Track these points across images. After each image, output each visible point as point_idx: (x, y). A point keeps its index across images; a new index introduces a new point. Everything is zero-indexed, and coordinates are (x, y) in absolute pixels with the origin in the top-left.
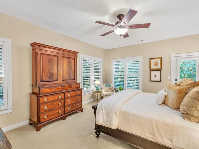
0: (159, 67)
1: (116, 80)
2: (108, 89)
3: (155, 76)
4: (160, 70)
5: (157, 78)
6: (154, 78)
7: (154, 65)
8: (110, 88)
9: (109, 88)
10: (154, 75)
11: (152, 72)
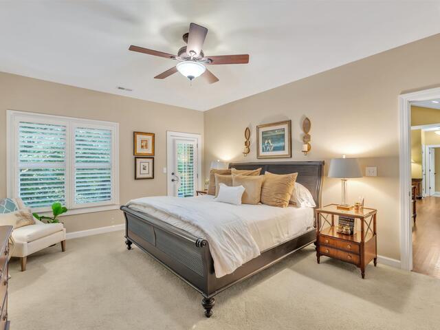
0: (149, 151)
1: (24, 185)
2: (17, 218)
3: (144, 169)
4: (152, 157)
5: (146, 171)
6: (143, 171)
7: (142, 147)
8: (24, 215)
9: (17, 215)
10: (142, 167)
11: (139, 160)
